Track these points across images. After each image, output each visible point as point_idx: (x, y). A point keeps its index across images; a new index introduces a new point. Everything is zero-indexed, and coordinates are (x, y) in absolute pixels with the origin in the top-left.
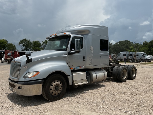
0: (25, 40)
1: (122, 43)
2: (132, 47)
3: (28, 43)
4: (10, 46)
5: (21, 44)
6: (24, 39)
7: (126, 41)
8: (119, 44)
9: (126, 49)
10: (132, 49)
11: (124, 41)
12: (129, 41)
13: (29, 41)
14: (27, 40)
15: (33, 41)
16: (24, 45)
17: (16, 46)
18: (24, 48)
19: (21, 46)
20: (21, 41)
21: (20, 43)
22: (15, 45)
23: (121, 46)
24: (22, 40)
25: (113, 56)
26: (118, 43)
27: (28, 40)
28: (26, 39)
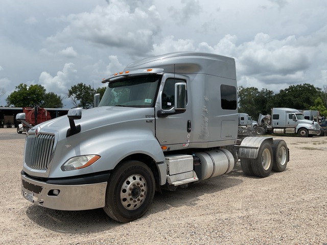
0: (81, 85)
1: (297, 91)
2: (318, 99)
3: (87, 91)
4: (51, 99)
5: (74, 94)
6: (79, 85)
7: (306, 86)
8: (289, 92)
9: (305, 104)
10: (319, 103)
11: (300, 86)
12: (312, 87)
13: (89, 88)
14: (85, 87)
15: (98, 88)
16: (78, 97)
17: (61, 98)
18: (79, 102)
19: (74, 98)
20: (72, 88)
21: (71, 93)
22: (59, 97)
23: (292, 98)
24: (75, 87)
25: (263, 121)
26: (286, 90)
27: (87, 85)
28: (83, 85)
